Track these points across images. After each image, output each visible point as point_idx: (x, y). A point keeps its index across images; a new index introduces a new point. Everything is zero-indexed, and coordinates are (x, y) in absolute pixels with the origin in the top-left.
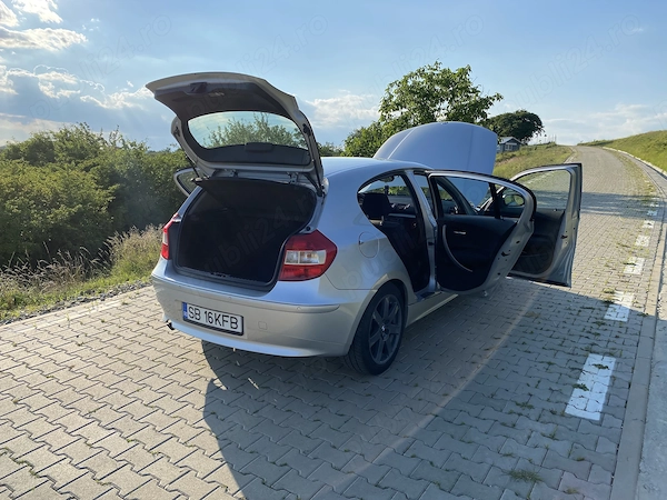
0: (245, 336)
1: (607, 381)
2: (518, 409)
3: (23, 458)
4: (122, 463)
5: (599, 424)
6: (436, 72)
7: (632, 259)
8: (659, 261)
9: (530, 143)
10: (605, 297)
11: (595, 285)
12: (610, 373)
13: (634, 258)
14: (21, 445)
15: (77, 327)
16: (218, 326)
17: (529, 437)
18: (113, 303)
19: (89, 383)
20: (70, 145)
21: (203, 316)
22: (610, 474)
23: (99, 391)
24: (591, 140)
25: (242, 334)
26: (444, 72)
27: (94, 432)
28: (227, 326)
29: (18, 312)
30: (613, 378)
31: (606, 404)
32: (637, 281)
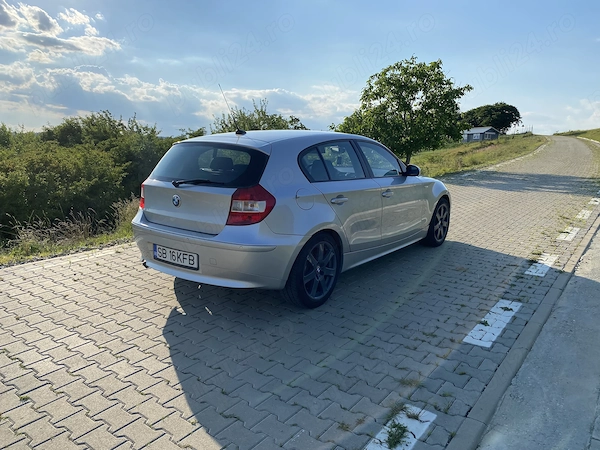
0: (200, 271)
1: (508, 320)
2: (424, 337)
3: (17, 356)
4: (92, 361)
5: (488, 350)
6: (412, 66)
7: (568, 229)
8: (593, 230)
9: (508, 133)
10: (531, 257)
11: (526, 248)
12: (512, 314)
13: (570, 228)
14: (16, 348)
15: (76, 268)
16: (179, 263)
17: (425, 357)
18: (109, 251)
19: (77, 307)
20: (94, 129)
21: (168, 254)
22: (483, 385)
23: (85, 313)
24: (567, 131)
25: (197, 269)
26: (420, 66)
27: (74, 341)
28: (186, 263)
29: (32, 257)
30: (514, 318)
31: (501, 336)
32: (566, 246)
